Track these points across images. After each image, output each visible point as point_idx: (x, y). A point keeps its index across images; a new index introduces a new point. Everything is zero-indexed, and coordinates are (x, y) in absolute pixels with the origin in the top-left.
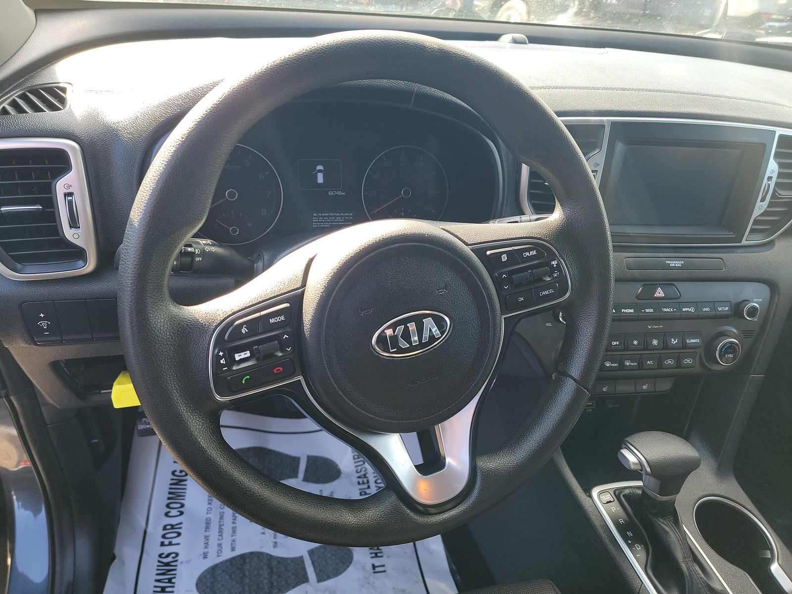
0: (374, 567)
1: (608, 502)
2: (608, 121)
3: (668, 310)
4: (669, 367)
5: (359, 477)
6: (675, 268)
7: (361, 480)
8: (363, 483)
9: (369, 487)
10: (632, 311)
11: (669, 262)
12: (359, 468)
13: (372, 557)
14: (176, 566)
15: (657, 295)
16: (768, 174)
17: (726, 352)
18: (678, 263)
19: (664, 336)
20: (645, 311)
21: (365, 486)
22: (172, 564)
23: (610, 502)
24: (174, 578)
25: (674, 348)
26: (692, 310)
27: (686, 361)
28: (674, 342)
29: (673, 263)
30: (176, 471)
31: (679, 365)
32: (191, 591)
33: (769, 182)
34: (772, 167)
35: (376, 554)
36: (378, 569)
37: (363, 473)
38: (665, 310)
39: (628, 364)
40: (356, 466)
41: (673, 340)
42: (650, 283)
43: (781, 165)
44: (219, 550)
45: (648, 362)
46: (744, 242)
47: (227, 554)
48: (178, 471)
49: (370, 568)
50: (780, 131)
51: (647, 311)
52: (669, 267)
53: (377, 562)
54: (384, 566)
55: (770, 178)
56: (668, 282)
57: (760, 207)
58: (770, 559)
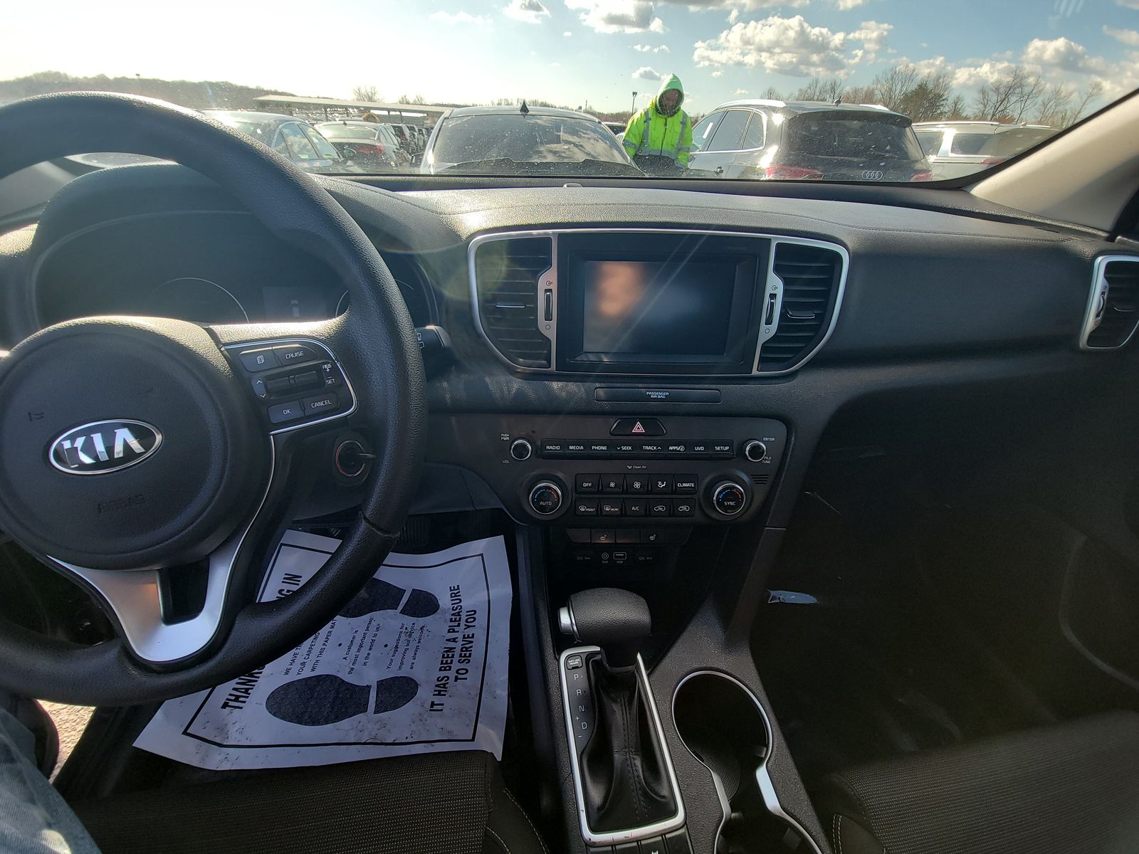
0: (433, 704)
1: (573, 668)
2: (554, 233)
3: (650, 448)
4: (660, 514)
5: (453, 615)
6: (656, 400)
7: (454, 617)
8: (455, 621)
9: (459, 625)
10: (605, 448)
11: (650, 393)
12: (456, 606)
13: (434, 695)
14: (258, 677)
15: (635, 430)
16: (768, 291)
17: (725, 499)
18: (661, 395)
19: (649, 479)
20: (621, 449)
21: (456, 624)
22: (255, 675)
23: (577, 667)
24: (252, 689)
25: (662, 492)
26: (681, 448)
27: (681, 509)
28: (661, 485)
29: (654, 395)
30: (283, 590)
31: (672, 512)
32: (260, 704)
33: (772, 301)
34: (775, 284)
35: (440, 691)
36: (435, 707)
37: (458, 611)
38: (647, 448)
39: (607, 509)
40: (452, 604)
41: (660, 483)
42: (628, 418)
43: (786, 282)
44: (301, 668)
45: (633, 508)
46: (755, 372)
47: (307, 673)
48: (286, 591)
49: (428, 705)
50: (776, 240)
51: (624, 448)
52: (649, 399)
53: (437, 700)
54: (443, 705)
55: (773, 296)
56: (650, 418)
57: (767, 332)
58: (762, 758)
